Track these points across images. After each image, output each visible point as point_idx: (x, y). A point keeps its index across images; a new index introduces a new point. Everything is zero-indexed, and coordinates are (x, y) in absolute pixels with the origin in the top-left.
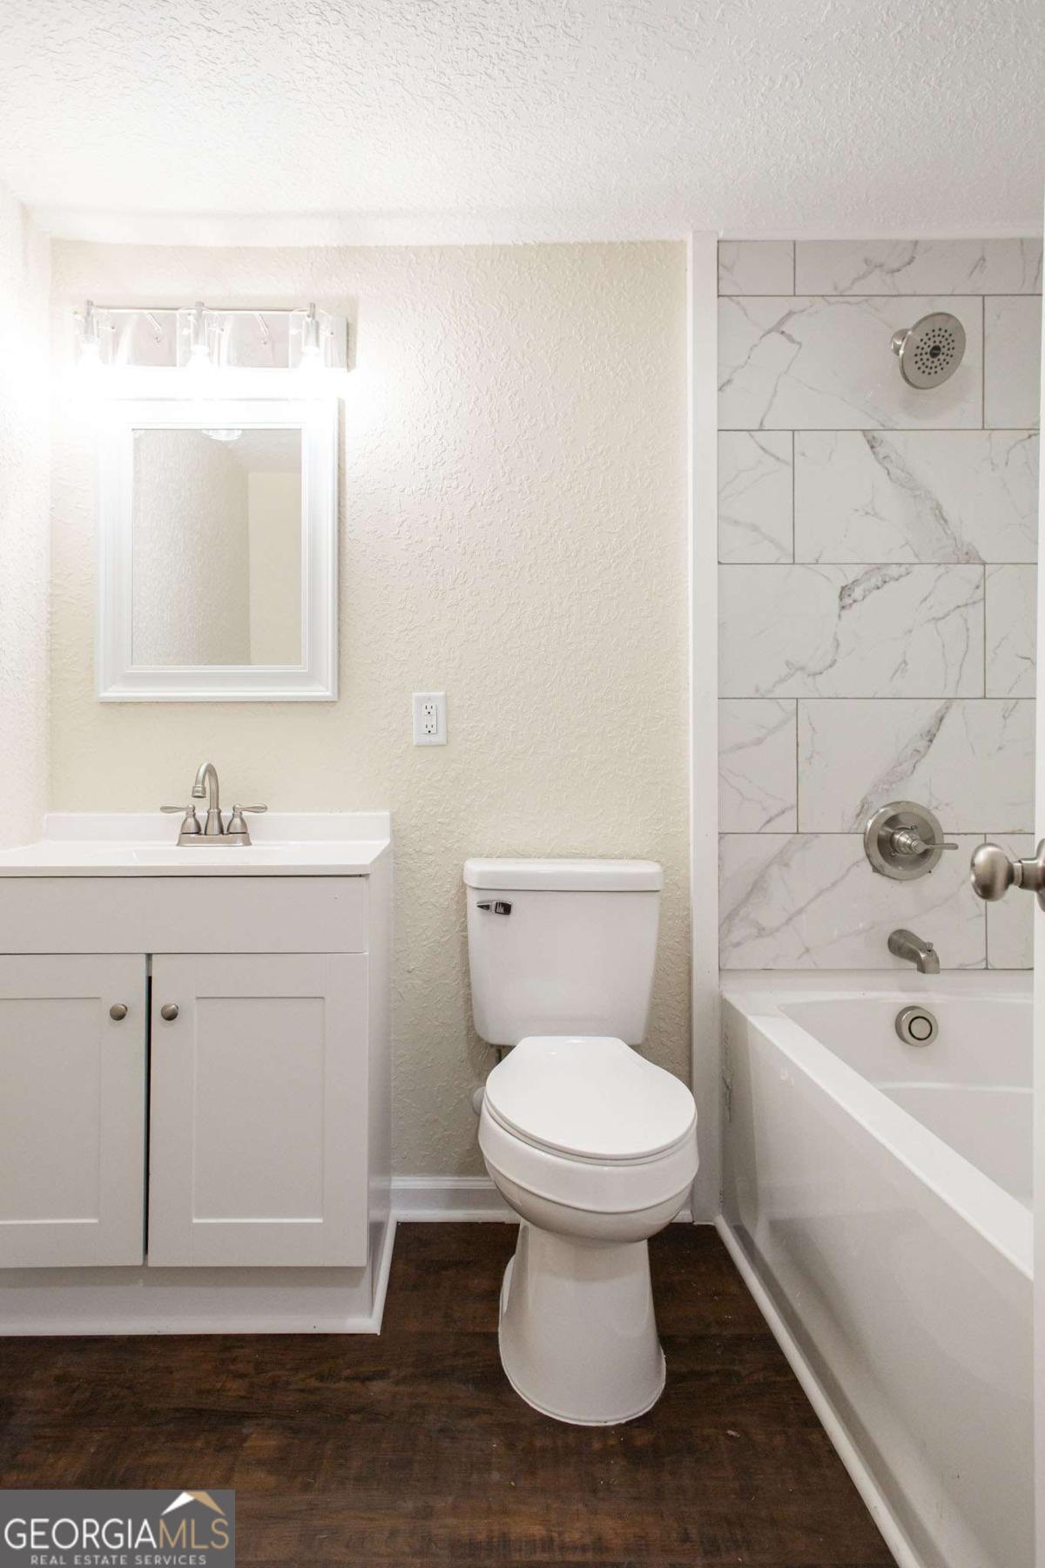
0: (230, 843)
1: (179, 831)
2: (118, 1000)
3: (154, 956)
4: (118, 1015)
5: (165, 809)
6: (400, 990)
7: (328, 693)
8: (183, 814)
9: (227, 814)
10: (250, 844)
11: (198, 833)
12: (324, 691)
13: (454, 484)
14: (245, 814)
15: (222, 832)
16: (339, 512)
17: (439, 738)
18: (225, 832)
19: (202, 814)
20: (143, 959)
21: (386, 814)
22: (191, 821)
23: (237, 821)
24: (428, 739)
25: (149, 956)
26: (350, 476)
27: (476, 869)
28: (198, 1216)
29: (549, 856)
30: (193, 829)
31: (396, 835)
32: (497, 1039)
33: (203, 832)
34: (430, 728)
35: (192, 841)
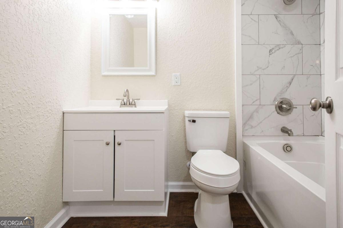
0: (132, 107)
1: (120, 104)
2: (108, 140)
3: (115, 131)
4: (108, 144)
5: (117, 99)
6: (170, 140)
7: (154, 74)
8: (121, 101)
9: (131, 101)
10: (136, 107)
11: (124, 105)
12: (153, 73)
13: (182, 27)
14: (135, 101)
15: (130, 104)
16: (156, 33)
17: (179, 84)
18: (131, 104)
19: (125, 101)
20: (113, 131)
21: (167, 101)
22: (123, 102)
23: (133, 102)
24: (176, 84)
25: (114, 131)
26: (158, 25)
27: (187, 113)
28: (126, 189)
29: (204, 110)
30: (123, 104)
31: (169, 105)
32: (192, 151)
33: (126, 104)
34: (176, 82)
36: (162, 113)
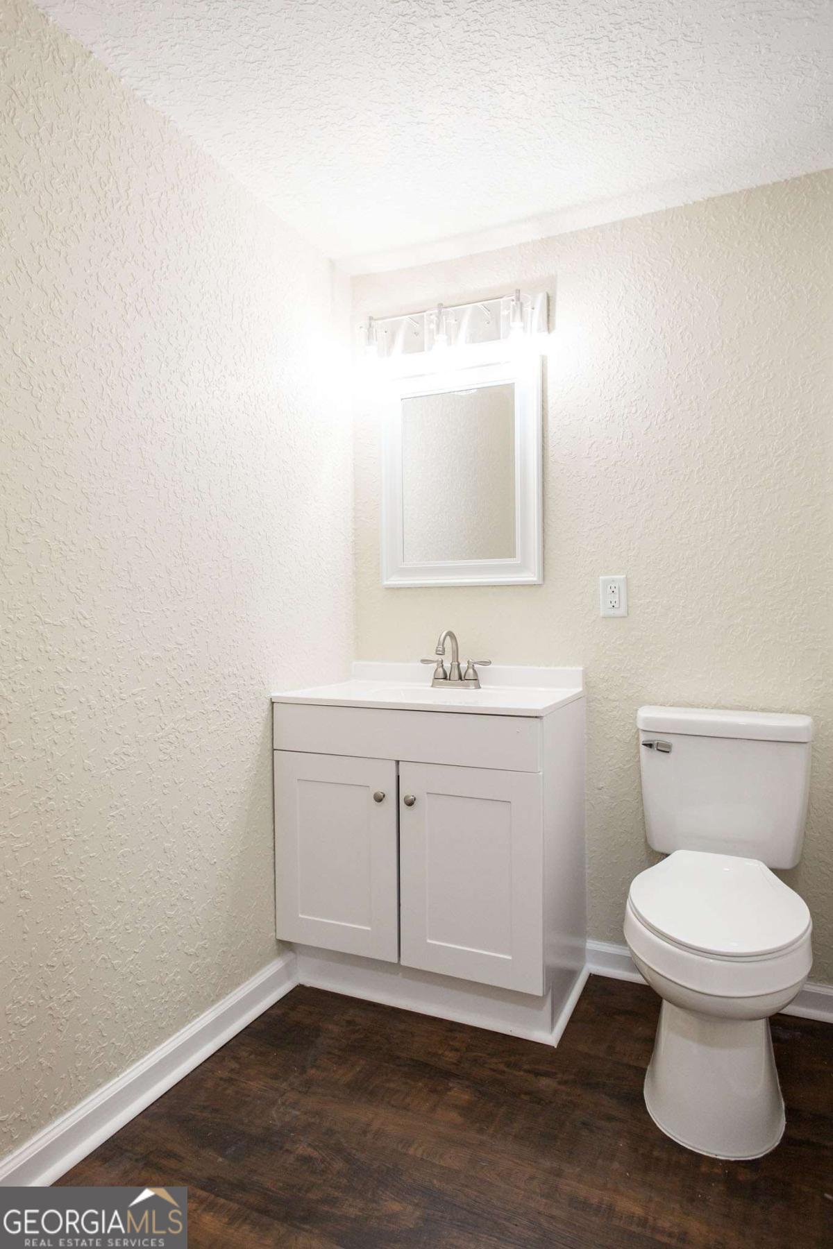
0: (467, 686)
1: (433, 677)
2: (379, 789)
4: (379, 799)
5: (423, 661)
6: (592, 802)
7: (535, 579)
8: (435, 665)
9: (464, 665)
10: (480, 688)
11: (445, 678)
12: (531, 577)
13: (634, 410)
14: (476, 666)
15: (460, 678)
16: (543, 441)
17: (622, 611)
18: (463, 678)
19: (447, 665)
20: (394, 764)
21: (581, 669)
22: (440, 670)
23: (471, 671)
24: (612, 612)
25: (398, 762)
26: (551, 413)
27: (648, 714)
29: (716, 707)
30: (441, 675)
31: (587, 684)
32: (659, 847)
33: (448, 677)
34: (613, 604)
35: (441, 684)
36: (536, 717)
